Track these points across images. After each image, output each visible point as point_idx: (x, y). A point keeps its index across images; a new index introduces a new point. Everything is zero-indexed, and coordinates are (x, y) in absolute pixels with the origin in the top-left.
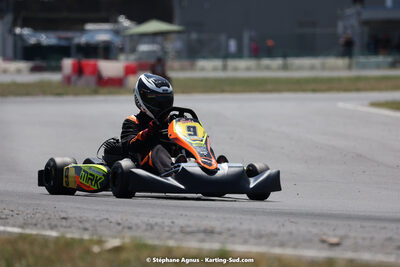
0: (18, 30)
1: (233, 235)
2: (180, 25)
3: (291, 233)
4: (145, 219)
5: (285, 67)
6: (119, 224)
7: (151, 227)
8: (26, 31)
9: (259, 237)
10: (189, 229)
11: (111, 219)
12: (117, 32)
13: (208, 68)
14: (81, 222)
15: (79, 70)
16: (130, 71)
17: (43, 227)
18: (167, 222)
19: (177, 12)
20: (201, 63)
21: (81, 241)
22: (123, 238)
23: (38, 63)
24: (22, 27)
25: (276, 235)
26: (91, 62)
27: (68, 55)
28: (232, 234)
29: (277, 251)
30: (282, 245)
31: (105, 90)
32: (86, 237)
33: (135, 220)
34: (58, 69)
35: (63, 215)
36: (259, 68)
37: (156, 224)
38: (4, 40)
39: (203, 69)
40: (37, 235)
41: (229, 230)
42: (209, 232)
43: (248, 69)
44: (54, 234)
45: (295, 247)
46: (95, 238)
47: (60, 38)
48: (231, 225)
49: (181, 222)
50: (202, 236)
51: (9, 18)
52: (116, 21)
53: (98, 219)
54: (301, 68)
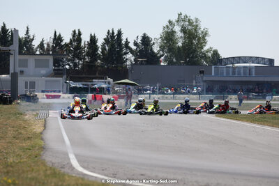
5: (174, 98)
8: (71, 82)
15: (95, 98)
19: (130, 75)
38: (63, 86)
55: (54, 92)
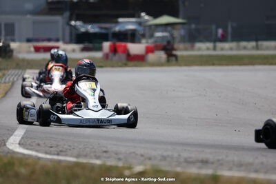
0: (73, 23)
1: (221, 165)
2: (183, 18)
3: (262, 163)
4: (160, 153)
5: (257, 48)
6: (142, 156)
7: (164, 158)
8: (79, 23)
9: (240, 165)
10: (191, 160)
11: (137, 152)
12: (140, 24)
13: (203, 48)
14: (116, 154)
15: (114, 50)
16: (149, 50)
17: (91, 158)
18: (176, 155)
19: (181, 12)
20: (198, 45)
21: (117, 167)
22: (145, 165)
23: (87, 45)
24: (76, 20)
25: (251, 164)
26: (123, 44)
27: (107, 40)
28: (220, 163)
29: (253, 176)
30: (256, 171)
31: (132, 63)
32: (120, 164)
33: (153, 153)
34: (100, 49)
35: (105, 149)
36: (238, 48)
37: (168, 156)
38: (64, 30)
39: (199, 49)
40: (86, 163)
41: (219, 161)
42: (205, 162)
43: (231, 49)
44: (98, 162)
45: (266, 173)
46: (126, 165)
47: (101, 28)
48: (220, 158)
49: (185, 155)
50: (199, 164)
51: (67, 14)
52: (139, 16)
53: (128, 152)
54: (267, 48)
55: (49, 40)
